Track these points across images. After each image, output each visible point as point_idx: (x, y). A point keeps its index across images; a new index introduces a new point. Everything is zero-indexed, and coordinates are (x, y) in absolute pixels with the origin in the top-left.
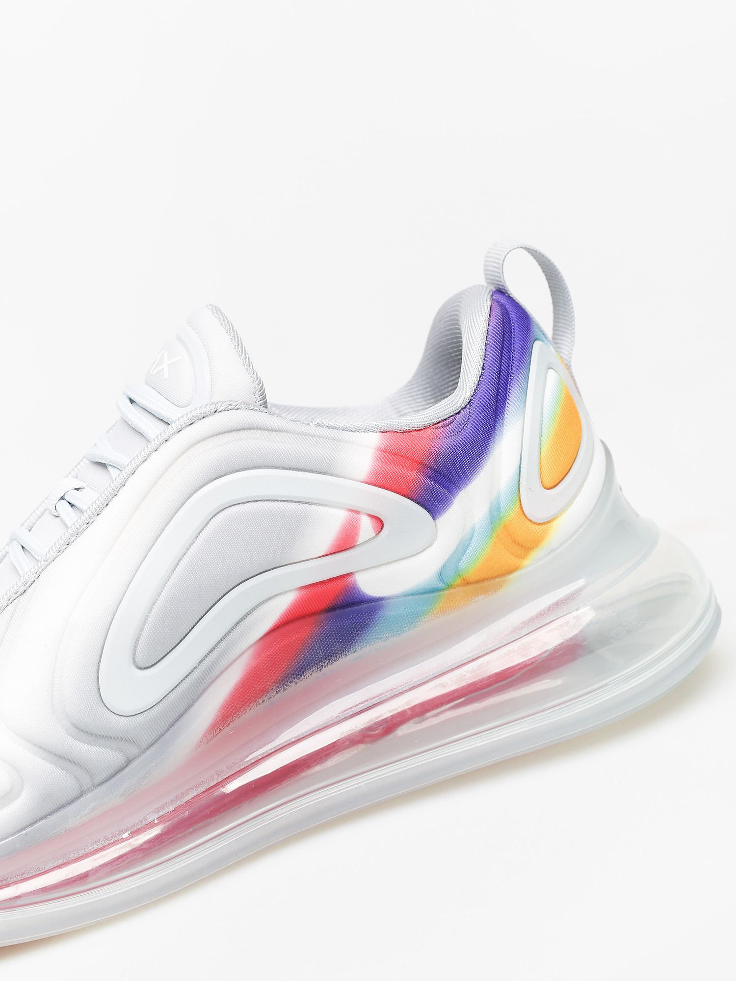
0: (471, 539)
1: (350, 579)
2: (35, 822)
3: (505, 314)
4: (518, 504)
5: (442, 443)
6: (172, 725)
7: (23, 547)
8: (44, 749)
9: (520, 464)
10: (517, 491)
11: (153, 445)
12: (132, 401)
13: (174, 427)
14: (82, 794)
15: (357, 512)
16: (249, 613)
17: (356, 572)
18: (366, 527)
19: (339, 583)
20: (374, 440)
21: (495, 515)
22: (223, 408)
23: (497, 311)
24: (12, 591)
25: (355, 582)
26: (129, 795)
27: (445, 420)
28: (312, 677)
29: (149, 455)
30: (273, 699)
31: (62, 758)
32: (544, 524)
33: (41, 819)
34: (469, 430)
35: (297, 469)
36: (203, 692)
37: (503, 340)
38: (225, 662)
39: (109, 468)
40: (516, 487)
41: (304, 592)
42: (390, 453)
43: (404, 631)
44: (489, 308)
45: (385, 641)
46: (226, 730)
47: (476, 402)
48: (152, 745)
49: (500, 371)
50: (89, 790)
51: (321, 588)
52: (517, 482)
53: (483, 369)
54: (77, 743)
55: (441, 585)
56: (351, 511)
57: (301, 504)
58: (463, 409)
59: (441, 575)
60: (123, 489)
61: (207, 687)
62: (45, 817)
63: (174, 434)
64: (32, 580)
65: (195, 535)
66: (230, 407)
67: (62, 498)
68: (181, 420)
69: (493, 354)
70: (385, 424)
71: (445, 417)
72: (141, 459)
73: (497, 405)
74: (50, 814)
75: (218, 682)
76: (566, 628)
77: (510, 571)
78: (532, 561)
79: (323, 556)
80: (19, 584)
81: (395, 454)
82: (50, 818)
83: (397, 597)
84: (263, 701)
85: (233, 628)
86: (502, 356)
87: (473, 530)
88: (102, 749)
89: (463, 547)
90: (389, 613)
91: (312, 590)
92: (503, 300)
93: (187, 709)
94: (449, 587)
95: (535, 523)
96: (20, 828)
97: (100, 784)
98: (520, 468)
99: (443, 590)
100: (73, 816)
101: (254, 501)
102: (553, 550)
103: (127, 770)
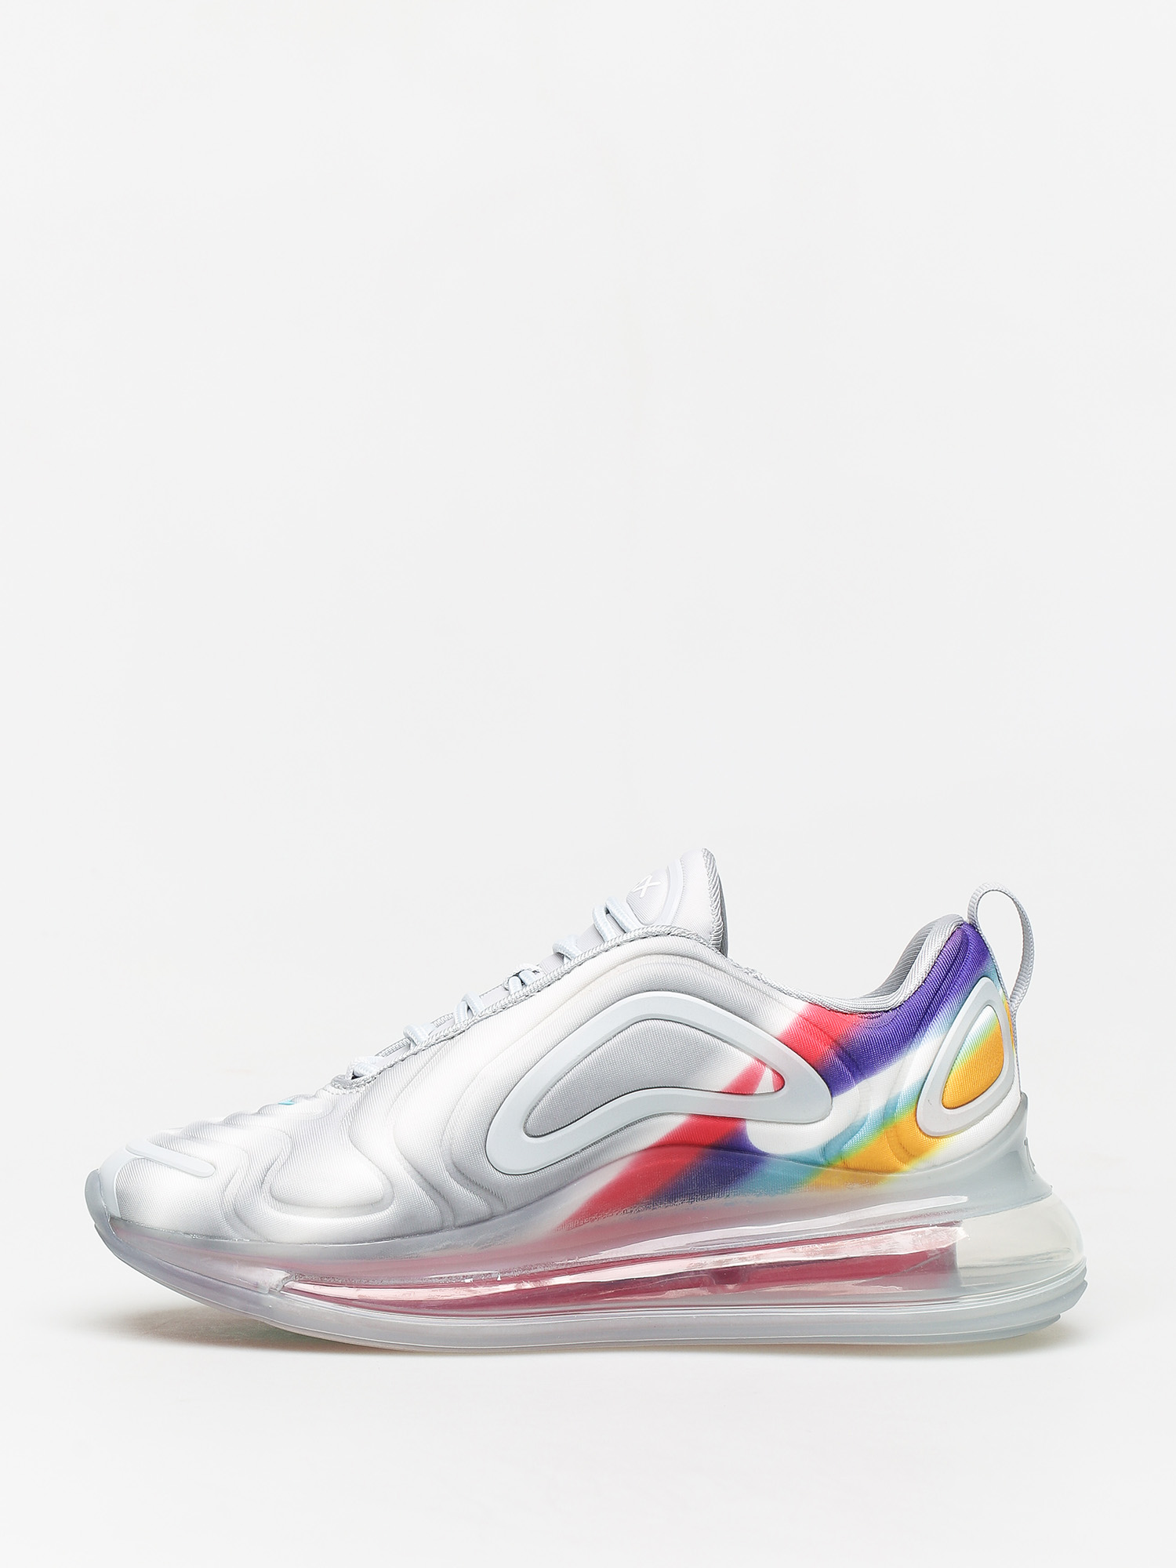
0: (861, 1127)
1: (741, 1124)
2: (393, 1238)
3: (965, 943)
4: (913, 1110)
5: (859, 1031)
6: (541, 1198)
7: (469, 1008)
8: (422, 1175)
9: (927, 1075)
10: (916, 1098)
11: (606, 946)
12: (608, 912)
13: (628, 936)
14: (441, 1229)
15: (765, 1064)
16: (640, 1121)
17: (748, 1120)
18: (767, 1081)
19: (730, 1124)
20: (801, 1007)
21: (888, 1115)
22: (676, 933)
23: (958, 938)
24: (442, 1034)
25: (745, 1128)
26: (483, 1248)
27: (873, 1013)
28: (681, 1206)
29: (599, 953)
30: (641, 1213)
31: (434, 1189)
32: (933, 1137)
33: (399, 1237)
34: (889, 1030)
35: (722, 1007)
36: (579, 1179)
37: (953, 964)
38: (606, 1158)
39: (565, 958)
40: (916, 1094)
41: (695, 1120)
42: (811, 1023)
43: (777, 1193)
44: (950, 933)
45: (758, 1196)
46: (590, 1225)
47: (905, 1008)
48: (518, 1209)
49: (939, 989)
50: (449, 1228)
51: (711, 1122)
52: (918, 1090)
53: (924, 982)
54: (452, 1180)
55: (822, 1160)
56: (758, 1060)
57: (716, 1039)
58: (892, 1009)
59: (824, 1150)
60: (567, 975)
61: (583, 1176)
62: (402, 1236)
63: (625, 941)
64: (463, 1030)
65: (613, 1034)
66: (683, 935)
67: (517, 975)
68: (637, 932)
69: (939, 972)
70: (816, 998)
71: (873, 1010)
72: (591, 954)
73: (924, 1017)
74: (409, 1235)
75: (595, 1174)
76: (920, 1236)
77: (889, 1172)
78: (911, 1170)
79: (720, 1092)
80: (451, 1030)
81: (815, 1025)
82: (407, 1239)
83: (779, 1157)
84: (631, 1211)
85: (621, 1129)
86: (946, 977)
87: (865, 1119)
88: (472, 1195)
89: (851, 1132)
90: (769, 1170)
91: (702, 1120)
92: (969, 932)
93: (558, 1189)
94: (829, 1165)
95: (924, 1134)
96: (377, 1237)
97: (461, 1227)
98: (926, 1079)
99: (823, 1166)
100: (426, 1247)
101: (675, 1022)
102: (935, 1166)
103: (487, 1223)
